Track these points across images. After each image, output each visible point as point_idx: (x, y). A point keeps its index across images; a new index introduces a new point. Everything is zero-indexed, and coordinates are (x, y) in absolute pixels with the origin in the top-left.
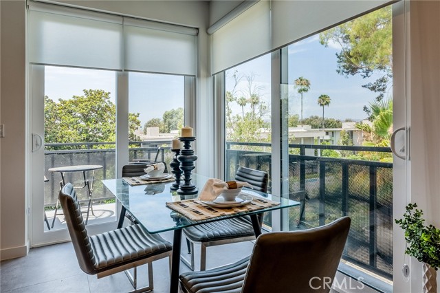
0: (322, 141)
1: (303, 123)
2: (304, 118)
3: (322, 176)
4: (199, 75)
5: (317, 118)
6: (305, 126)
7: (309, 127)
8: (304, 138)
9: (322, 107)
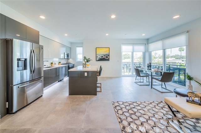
0: (180, 63)
1: (172, 57)
2: (172, 55)
3: (179, 75)
4: (146, 52)
5: (178, 55)
6: (172, 58)
7: (174, 59)
8: (172, 62)
9: (180, 52)
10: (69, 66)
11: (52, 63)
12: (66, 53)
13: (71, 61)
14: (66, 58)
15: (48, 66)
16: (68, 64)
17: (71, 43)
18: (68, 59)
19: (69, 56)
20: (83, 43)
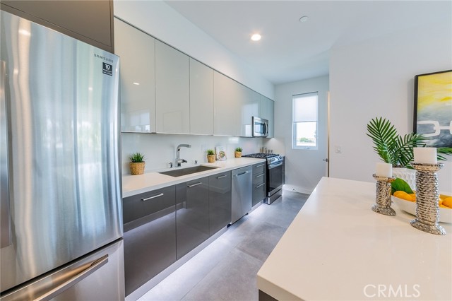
10: (267, 164)
11: (210, 153)
12: (257, 120)
13: (273, 144)
14: (260, 135)
15: (198, 165)
16: (265, 156)
17: (276, 86)
18: (265, 139)
19: (269, 129)
20: (326, 76)
